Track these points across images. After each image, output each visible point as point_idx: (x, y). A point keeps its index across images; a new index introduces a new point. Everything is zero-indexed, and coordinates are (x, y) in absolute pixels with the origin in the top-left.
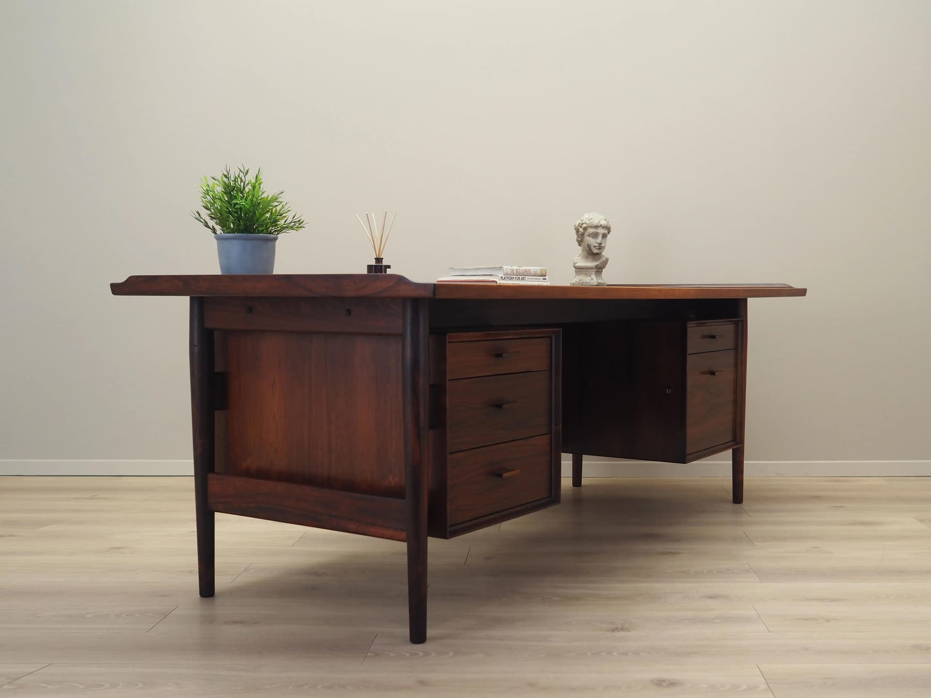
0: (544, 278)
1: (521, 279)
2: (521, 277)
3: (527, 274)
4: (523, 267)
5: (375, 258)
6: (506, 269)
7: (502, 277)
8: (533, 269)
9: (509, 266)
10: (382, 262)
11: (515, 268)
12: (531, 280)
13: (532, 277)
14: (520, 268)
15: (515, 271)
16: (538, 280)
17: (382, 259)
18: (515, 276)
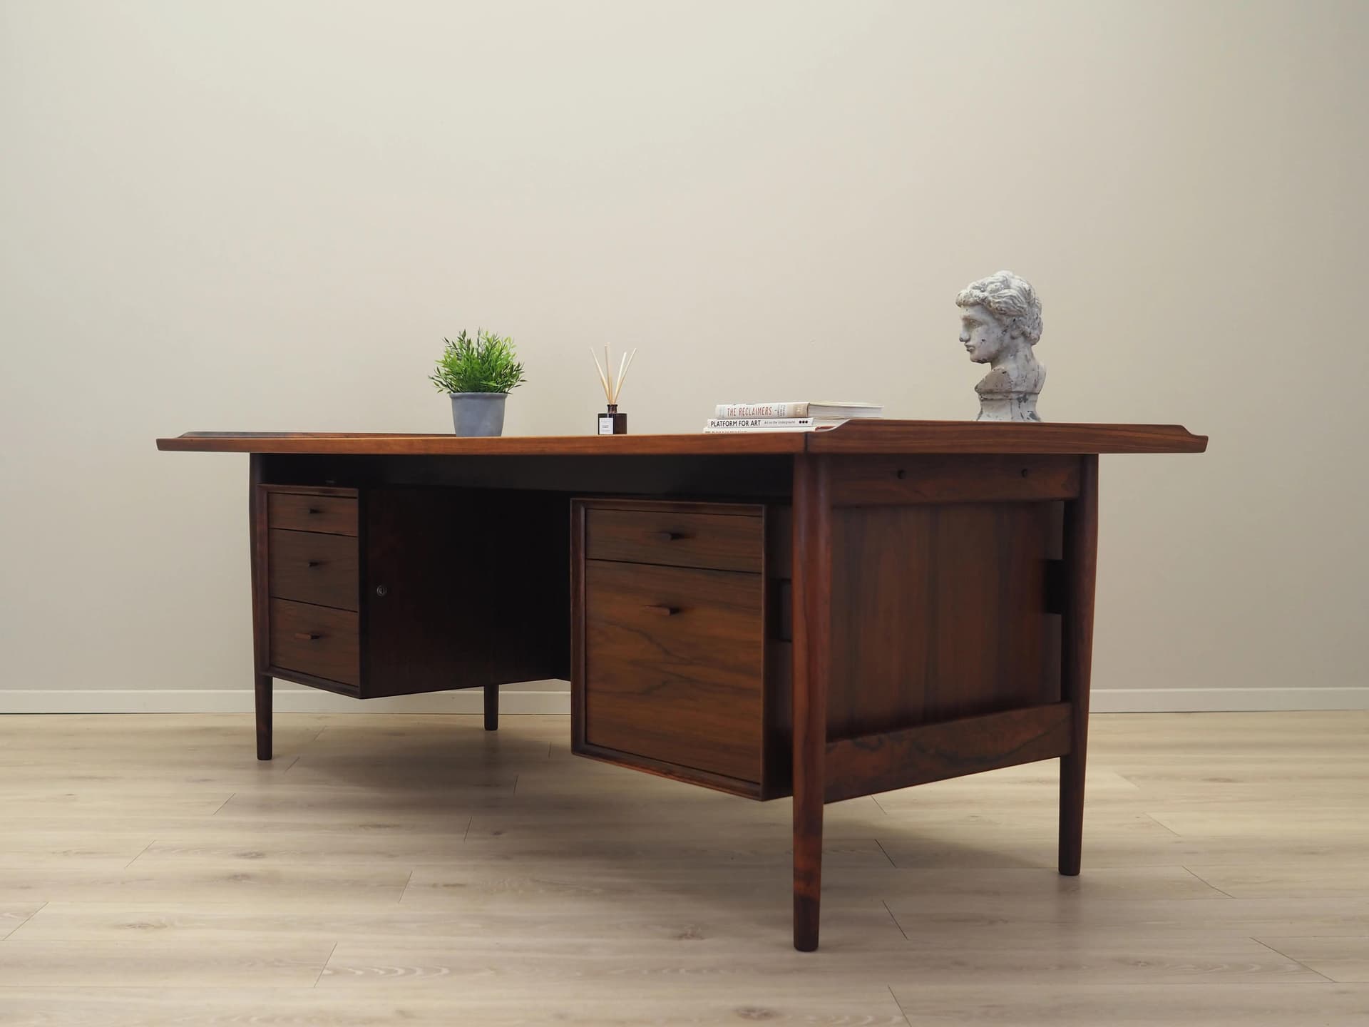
0: (802, 420)
1: (750, 423)
2: (750, 421)
3: (766, 415)
4: (754, 406)
5: (608, 406)
6: (721, 410)
7: (712, 423)
8: (774, 406)
10: (616, 411)
11: (739, 407)
12: (772, 425)
13: (776, 420)
14: (749, 406)
15: (737, 413)
16: (788, 425)
17: (617, 405)
18: (738, 421)
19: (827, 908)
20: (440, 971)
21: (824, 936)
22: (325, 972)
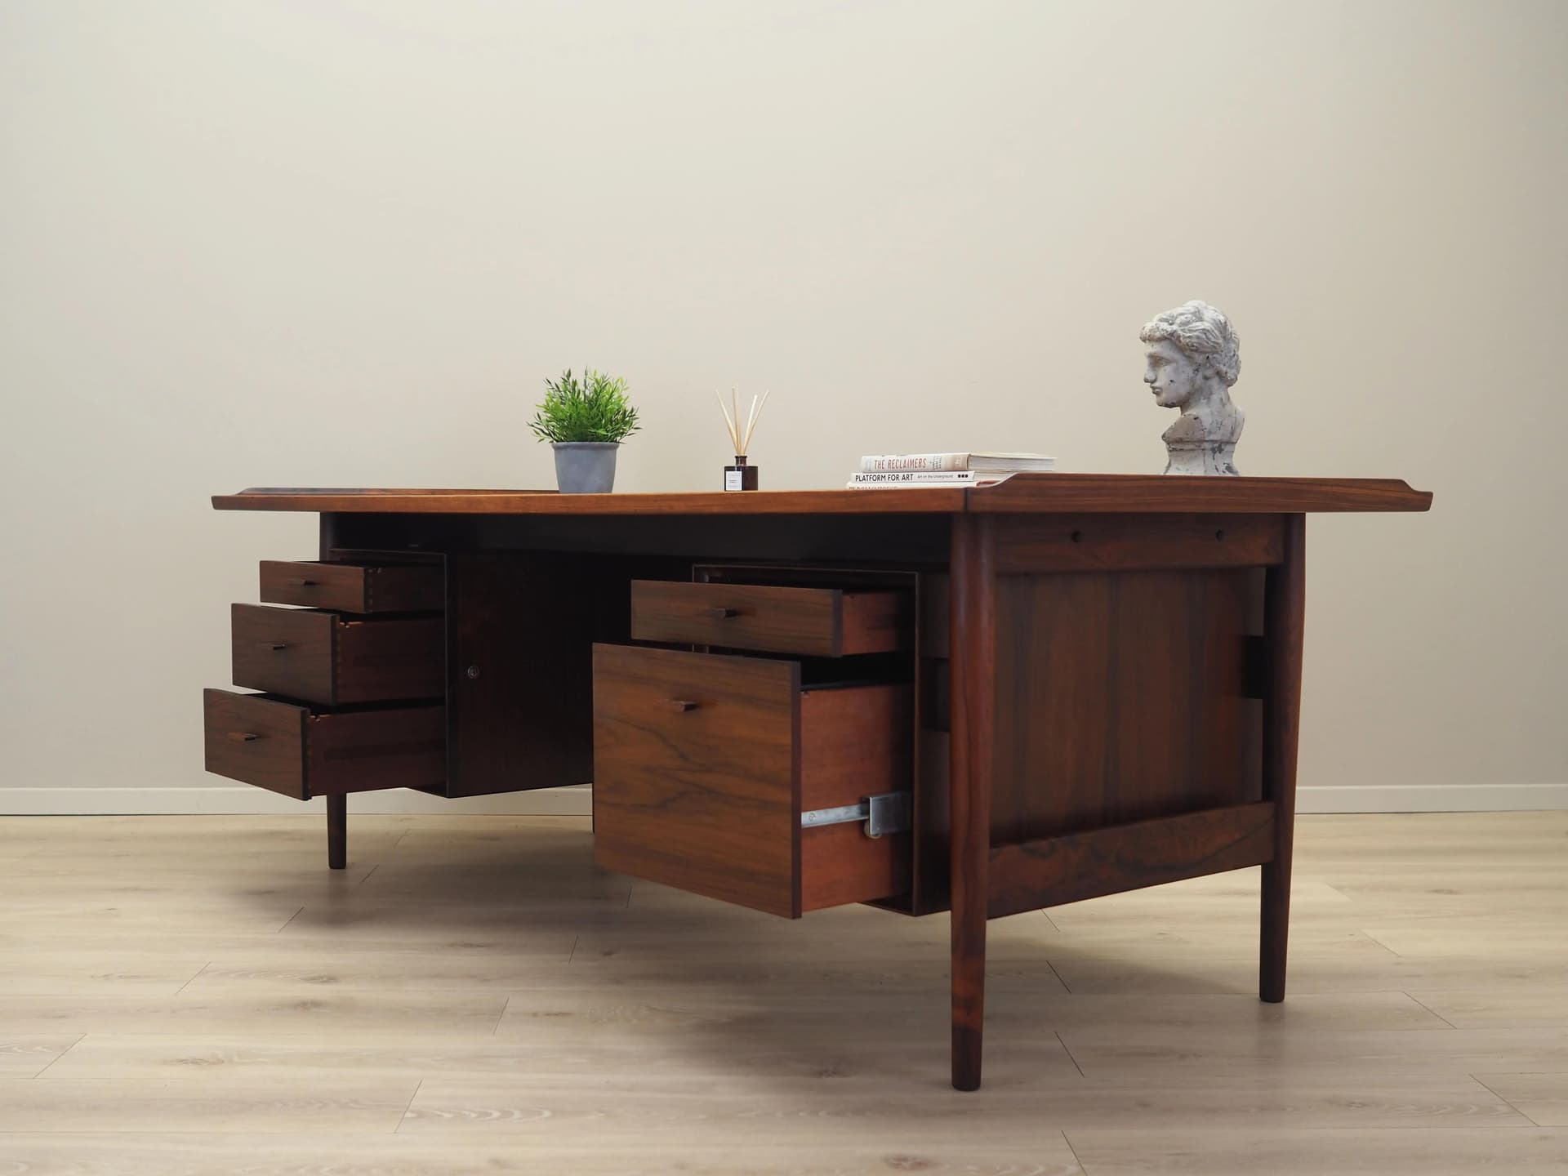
0: (961, 473)
1: (901, 478)
2: (901, 475)
3: (919, 467)
4: (909, 456)
5: (737, 457)
6: (867, 463)
7: (857, 477)
8: (929, 458)
9: (878, 454)
10: (745, 463)
11: (887, 458)
12: (927, 479)
13: (931, 474)
14: (899, 458)
15: (886, 465)
16: (945, 479)
17: (746, 456)
18: (887, 475)
19: (990, 1041)
20: (540, 1114)
21: (987, 1072)
22: (408, 1115)
